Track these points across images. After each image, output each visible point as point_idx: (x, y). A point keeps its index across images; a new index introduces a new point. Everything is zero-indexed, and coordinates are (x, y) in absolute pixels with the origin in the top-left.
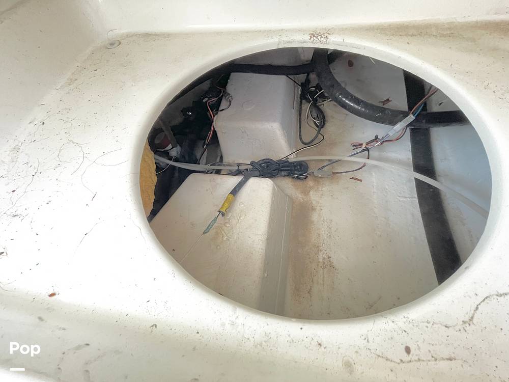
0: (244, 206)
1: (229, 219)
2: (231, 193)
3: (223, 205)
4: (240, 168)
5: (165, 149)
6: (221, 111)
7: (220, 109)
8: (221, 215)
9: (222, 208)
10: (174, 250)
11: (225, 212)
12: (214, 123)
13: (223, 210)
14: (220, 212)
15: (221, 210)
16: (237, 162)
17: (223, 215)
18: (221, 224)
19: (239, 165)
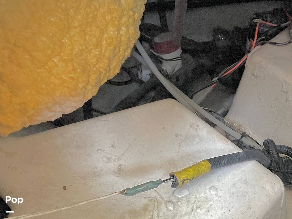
0: (216, 195)
1: (179, 198)
2: (209, 160)
3: (185, 170)
4: (244, 140)
5: (161, 55)
6: (271, 43)
7: (273, 40)
8: (171, 183)
9: (180, 172)
10: (65, 188)
11: (180, 183)
12: (250, 54)
13: (180, 178)
14: (172, 176)
15: (175, 175)
16: (244, 130)
17: (174, 185)
18: (161, 197)
19: (244, 135)
